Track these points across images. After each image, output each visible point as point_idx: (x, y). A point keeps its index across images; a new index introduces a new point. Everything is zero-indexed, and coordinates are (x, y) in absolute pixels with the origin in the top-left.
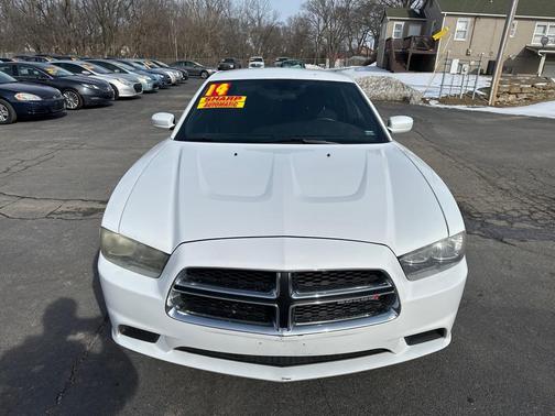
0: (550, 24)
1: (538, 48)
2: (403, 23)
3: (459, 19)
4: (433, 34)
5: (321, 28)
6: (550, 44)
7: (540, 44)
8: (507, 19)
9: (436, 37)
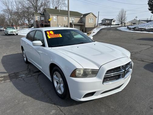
0: (72, 18)
1: (72, 23)
2: (39, 17)
3: (54, 16)
4: (48, 19)
5: (10, 17)
6: (74, 22)
7: (72, 22)
8: (68, 17)
9: (49, 20)
